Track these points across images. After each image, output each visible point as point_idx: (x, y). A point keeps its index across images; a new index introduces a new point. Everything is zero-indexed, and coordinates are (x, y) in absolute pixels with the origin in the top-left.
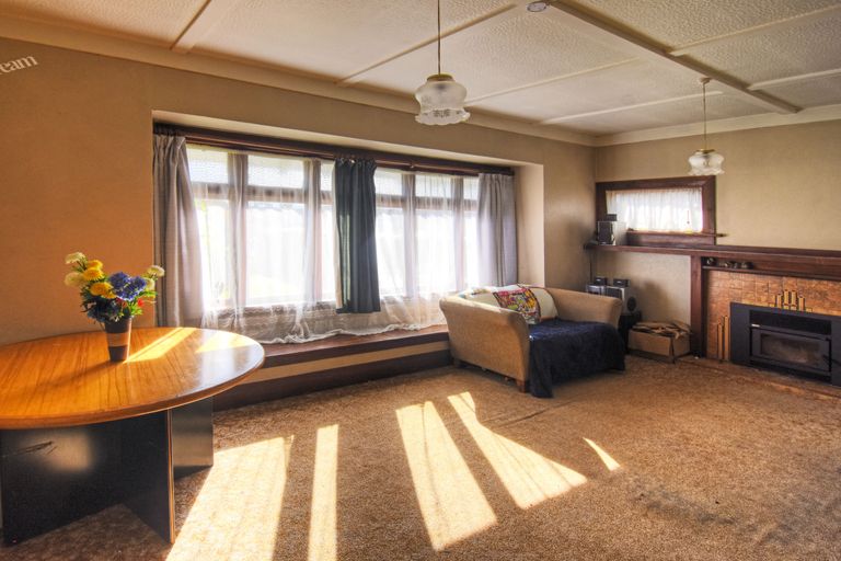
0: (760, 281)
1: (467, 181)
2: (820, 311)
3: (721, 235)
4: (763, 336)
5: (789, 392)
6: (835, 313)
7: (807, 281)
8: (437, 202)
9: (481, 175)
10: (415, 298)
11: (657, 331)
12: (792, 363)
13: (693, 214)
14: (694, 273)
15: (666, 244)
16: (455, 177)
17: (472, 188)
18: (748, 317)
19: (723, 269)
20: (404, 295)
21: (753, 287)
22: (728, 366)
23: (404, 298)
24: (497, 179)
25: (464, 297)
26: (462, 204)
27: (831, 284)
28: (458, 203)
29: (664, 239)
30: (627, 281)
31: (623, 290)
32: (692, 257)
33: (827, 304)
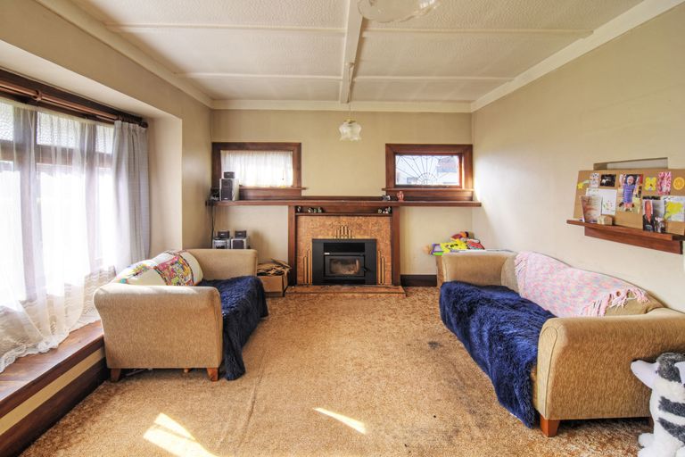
0: (329, 221)
1: (101, 128)
2: (359, 237)
3: (305, 189)
4: (331, 260)
5: (354, 297)
6: (366, 237)
7: (352, 218)
8: (67, 155)
9: (118, 123)
10: (40, 300)
11: (272, 272)
12: (344, 276)
13: (286, 172)
14: (290, 219)
15: (269, 197)
16: (87, 122)
17: (107, 139)
18: (322, 247)
19: (307, 214)
20: (24, 298)
21: (323, 225)
22: (312, 288)
23: (23, 303)
24: (134, 131)
25: (126, 281)
26: (97, 159)
27: (363, 218)
28: (91, 157)
29: (267, 194)
30: (245, 232)
31: (244, 240)
32: (289, 206)
33: (362, 232)
